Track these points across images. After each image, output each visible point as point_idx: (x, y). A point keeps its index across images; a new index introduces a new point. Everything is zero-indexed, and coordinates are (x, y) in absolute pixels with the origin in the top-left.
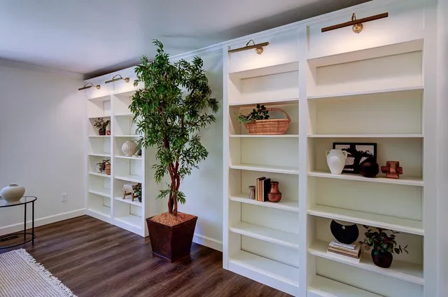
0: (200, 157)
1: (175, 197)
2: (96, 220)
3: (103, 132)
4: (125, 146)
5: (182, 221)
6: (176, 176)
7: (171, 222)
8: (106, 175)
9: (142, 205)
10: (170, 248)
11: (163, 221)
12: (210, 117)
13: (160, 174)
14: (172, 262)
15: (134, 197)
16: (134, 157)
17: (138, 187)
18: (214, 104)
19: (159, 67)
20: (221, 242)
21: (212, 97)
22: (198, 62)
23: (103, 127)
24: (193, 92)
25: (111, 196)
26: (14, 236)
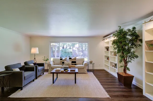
0: (135, 58)
1: (126, 69)
2: (106, 71)
3: (108, 50)
4: (113, 54)
5: (128, 76)
6: (126, 63)
7: (124, 75)
8: (108, 61)
9: (117, 69)
10: (123, 82)
11: (121, 74)
12: (139, 45)
13: (121, 61)
14: (124, 86)
15: (115, 67)
16: (115, 57)
17: (116, 65)
18: (141, 41)
19: (120, 33)
20: (142, 86)
21: (140, 38)
22: (134, 28)
23: (107, 49)
24: (132, 38)
25: (109, 66)
26: (91, 70)
